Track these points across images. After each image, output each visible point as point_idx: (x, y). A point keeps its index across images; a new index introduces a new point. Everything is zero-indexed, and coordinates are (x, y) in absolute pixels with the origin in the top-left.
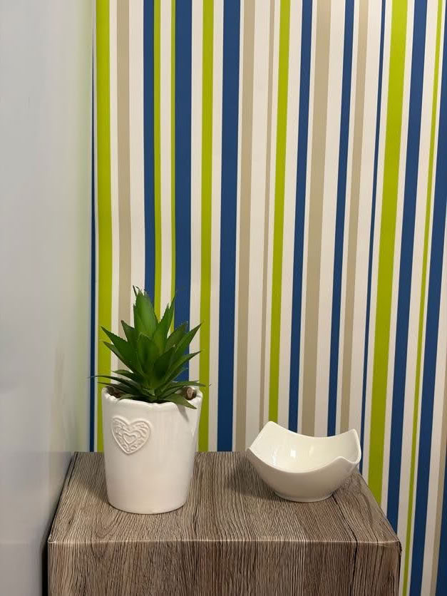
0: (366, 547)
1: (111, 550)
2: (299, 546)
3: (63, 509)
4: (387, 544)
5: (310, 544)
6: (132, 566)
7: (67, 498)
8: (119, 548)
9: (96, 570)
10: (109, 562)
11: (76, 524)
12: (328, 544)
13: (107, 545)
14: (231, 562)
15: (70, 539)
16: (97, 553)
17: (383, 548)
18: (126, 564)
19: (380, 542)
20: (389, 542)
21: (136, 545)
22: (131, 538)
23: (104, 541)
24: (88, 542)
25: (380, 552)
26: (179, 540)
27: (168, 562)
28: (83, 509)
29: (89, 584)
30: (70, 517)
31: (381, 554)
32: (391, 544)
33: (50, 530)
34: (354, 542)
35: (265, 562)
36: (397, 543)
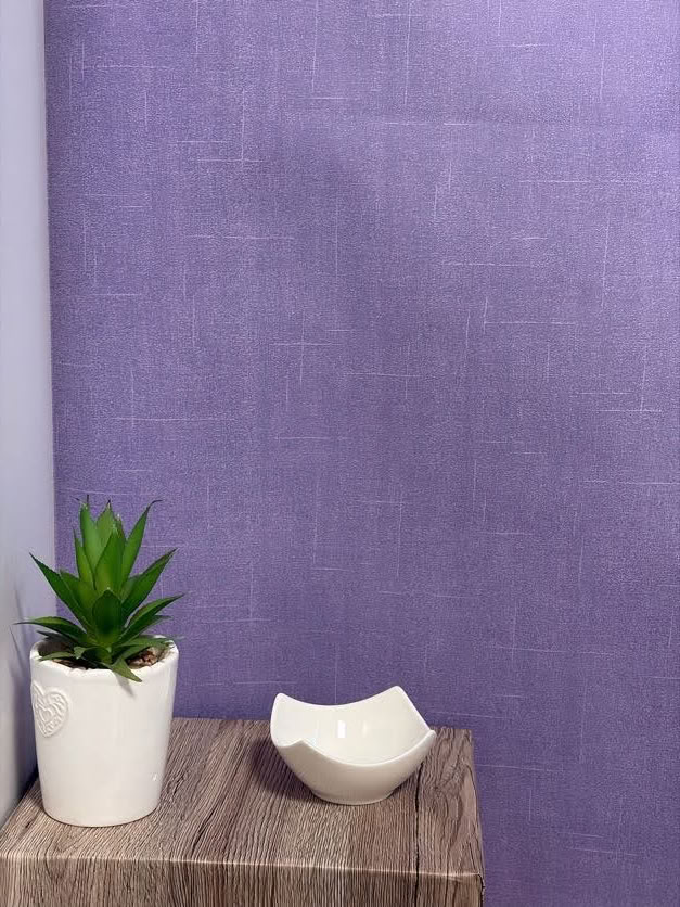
0: (431, 881)
1: (72, 868)
2: (336, 875)
4: (461, 878)
5: (350, 873)
6: (101, 892)
8: (83, 866)
9: (53, 895)
10: (70, 887)
11: (35, 828)
12: (376, 874)
13: (67, 862)
14: (240, 893)
16: (54, 873)
17: (456, 884)
18: (94, 888)
19: (453, 875)
20: (465, 874)
21: (107, 864)
23: (63, 856)
24: (41, 857)
25: (451, 888)
26: (166, 859)
27: (151, 889)
30: (32, 817)
31: (453, 891)
32: (468, 878)
34: (413, 872)
35: (287, 895)
36: (476, 877)
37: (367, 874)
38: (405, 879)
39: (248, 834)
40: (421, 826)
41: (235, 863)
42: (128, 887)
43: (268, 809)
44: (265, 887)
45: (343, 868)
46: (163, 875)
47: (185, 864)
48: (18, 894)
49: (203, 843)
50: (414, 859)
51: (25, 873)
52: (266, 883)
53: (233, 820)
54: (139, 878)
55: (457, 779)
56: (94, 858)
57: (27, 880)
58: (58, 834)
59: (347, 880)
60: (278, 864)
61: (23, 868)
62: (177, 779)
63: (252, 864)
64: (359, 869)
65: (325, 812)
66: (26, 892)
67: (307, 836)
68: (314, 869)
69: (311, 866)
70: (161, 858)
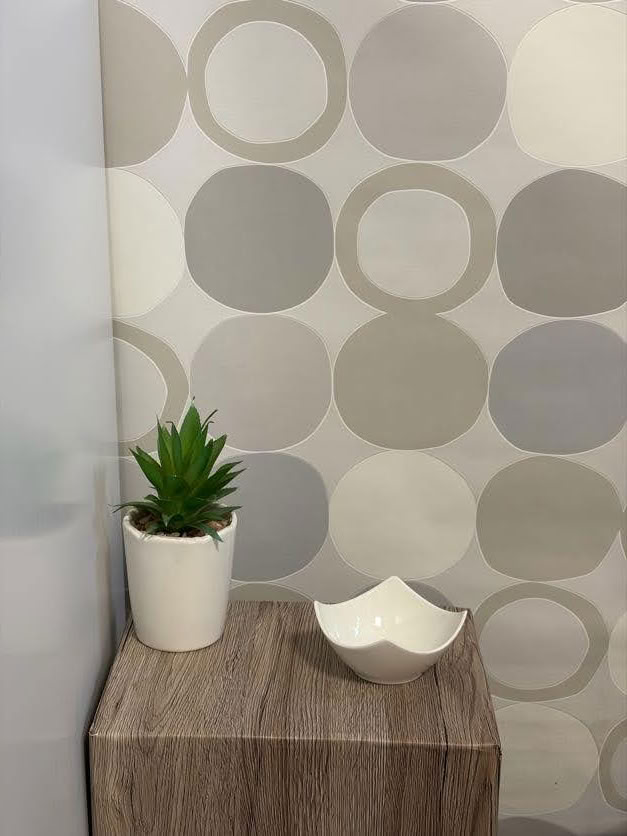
0: (460, 751)
1: (160, 744)
2: (379, 747)
3: (113, 686)
4: (483, 748)
5: (392, 747)
6: (185, 763)
7: (118, 670)
8: (169, 742)
9: (144, 766)
10: (159, 759)
11: (124, 708)
12: (412, 746)
13: (156, 739)
14: (300, 762)
15: (114, 730)
16: (145, 748)
17: (479, 753)
18: (179, 760)
19: (476, 745)
20: (486, 745)
21: (190, 740)
22: (184, 732)
23: (153, 735)
24: (134, 736)
25: (474, 758)
26: (239, 736)
27: (226, 760)
28: (135, 685)
29: (136, 781)
30: (119, 698)
32: (488, 748)
33: (92, 717)
34: (444, 744)
36: (495, 747)
37: (406, 746)
38: (436, 751)
39: (301, 710)
40: (443, 700)
41: (296, 738)
42: (207, 758)
43: (314, 685)
44: (321, 757)
45: (385, 741)
46: (236, 748)
47: (255, 740)
48: (115, 764)
49: (266, 719)
50: (442, 732)
51: (121, 748)
52: (321, 754)
53: (285, 699)
54: (217, 751)
55: (466, 656)
56: (179, 735)
57: (123, 754)
58: (144, 714)
59: (389, 751)
60: (332, 738)
61: (120, 746)
62: (232, 657)
63: (310, 738)
64: (398, 742)
65: (362, 688)
66: (121, 763)
67: (350, 710)
68: (362, 743)
69: (359, 739)
70: (234, 735)
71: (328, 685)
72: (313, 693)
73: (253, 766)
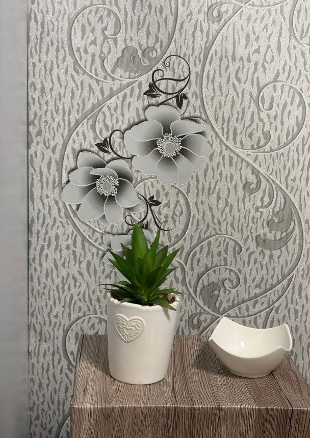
2: (251, 411)
3: (79, 380)
5: (259, 409)
6: (131, 423)
7: (80, 371)
9: (105, 426)
10: (114, 423)
11: (89, 392)
12: (271, 409)
13: (113, 408)
14: (202, 421)
15: (86, 404)
16: (106, 414)
23: (111, 406)
26: (165, 406)
27: (156, 421)
28: (91, 380)
29: (100, 436)
30: (84, 387)
34: (290, 408)
35: (226, 422)
37: (267, 409)
38: (286, 411)
39: (198, 392)
40: (280, 385)
41: (200, 406)
42: (145, 420)
43: (201, 380)
44: (215, 418)
45: (255, 407)
46: (163, 413)
48: (87, 426)
49: (178, 397)
50: (287, 402)
51: (91, 416)
52: (215, 416)
53: (186, 386)
54: (151, 415)
56: (127, 406)
57: (92, 419)
58: (102, 395)
59: (257, 413)
60: (222, 406)
61: (90, 410)
63: (209, 406)
66: (91, 425)
67: (228, 392)
68: (240, 408)
69: (239, 407)
70: (161, 405)
71: (210, 380)
72: (202, 384)
73: (172, 425)
